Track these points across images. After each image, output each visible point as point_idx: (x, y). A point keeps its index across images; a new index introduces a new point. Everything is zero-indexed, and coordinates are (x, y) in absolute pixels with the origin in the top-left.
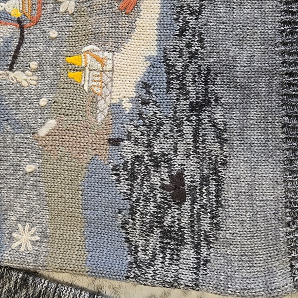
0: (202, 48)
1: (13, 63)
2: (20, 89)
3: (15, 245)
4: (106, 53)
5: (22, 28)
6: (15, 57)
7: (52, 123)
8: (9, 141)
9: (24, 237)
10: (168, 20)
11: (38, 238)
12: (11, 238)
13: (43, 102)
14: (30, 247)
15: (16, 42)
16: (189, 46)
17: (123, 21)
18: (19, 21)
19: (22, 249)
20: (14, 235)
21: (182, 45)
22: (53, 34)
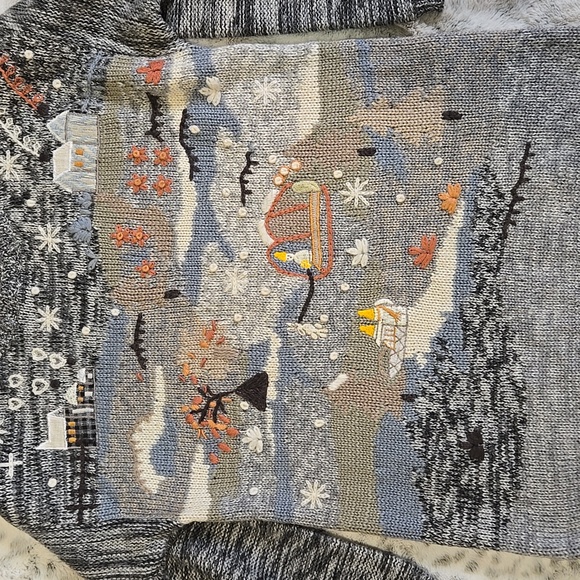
0: (500, 305)
1: (303, 315)
2: (309, 341)
3: (304, 503)
4: (400, 307)
5: (311, 280)
6: (304, 310)
7: (343, 378)
8: (297, 394)
9: (314, 494)
10: (465, 277)
11: (328, 496)
12: (299, 495)
13: (334, 356)
14: (320, 505)
15: (305, 294)
16: (486, 303)
17: (418, 275)
18: (309, 273)
19: (312, 507)
20: (303, 492)
21: (480, 302)
22: (345, 287)
